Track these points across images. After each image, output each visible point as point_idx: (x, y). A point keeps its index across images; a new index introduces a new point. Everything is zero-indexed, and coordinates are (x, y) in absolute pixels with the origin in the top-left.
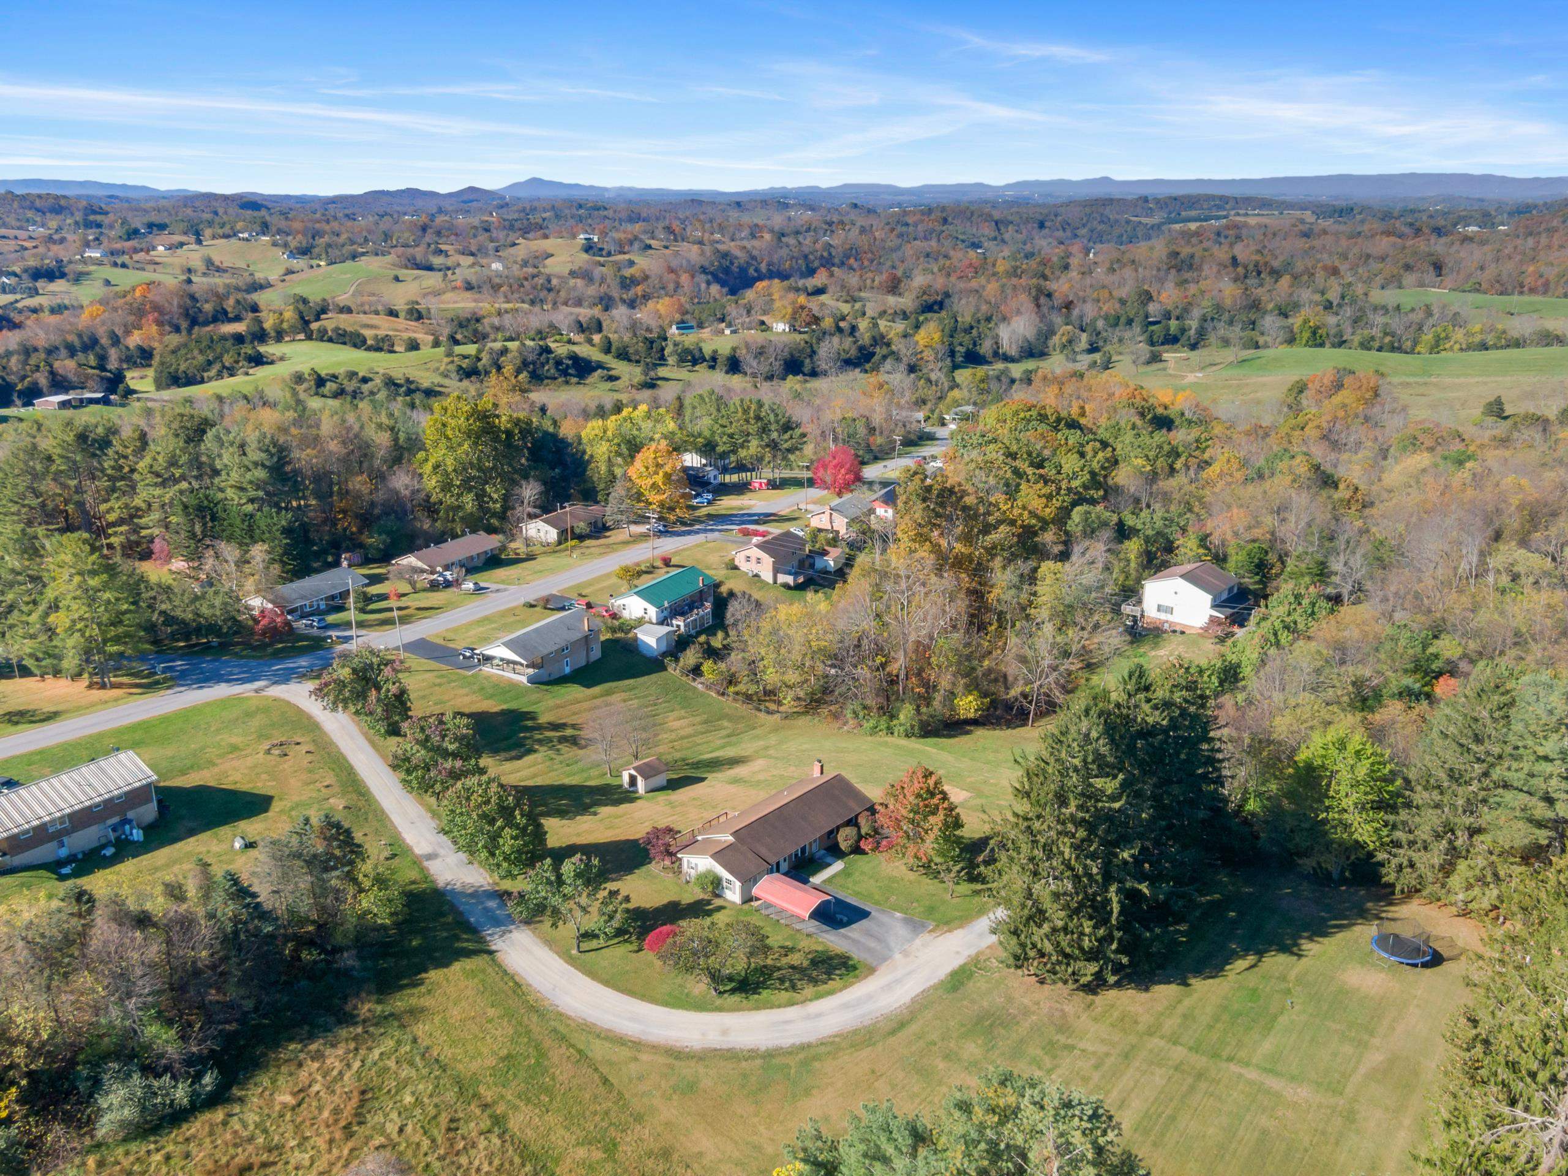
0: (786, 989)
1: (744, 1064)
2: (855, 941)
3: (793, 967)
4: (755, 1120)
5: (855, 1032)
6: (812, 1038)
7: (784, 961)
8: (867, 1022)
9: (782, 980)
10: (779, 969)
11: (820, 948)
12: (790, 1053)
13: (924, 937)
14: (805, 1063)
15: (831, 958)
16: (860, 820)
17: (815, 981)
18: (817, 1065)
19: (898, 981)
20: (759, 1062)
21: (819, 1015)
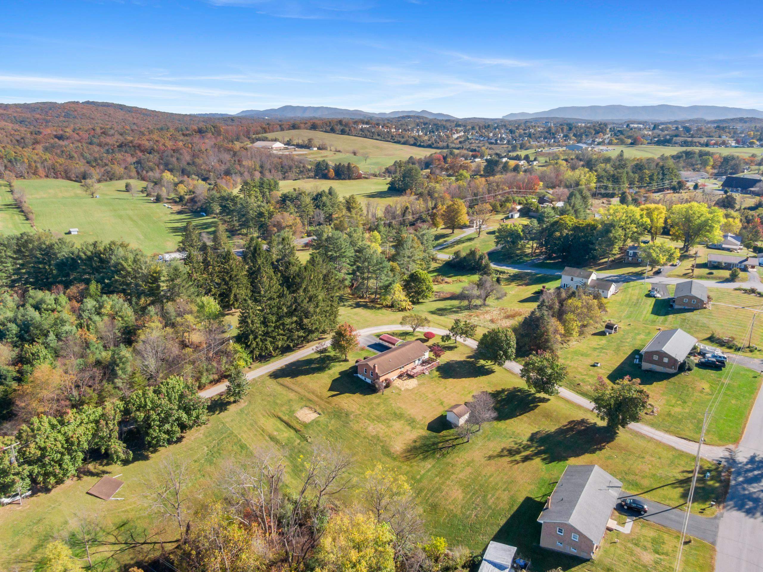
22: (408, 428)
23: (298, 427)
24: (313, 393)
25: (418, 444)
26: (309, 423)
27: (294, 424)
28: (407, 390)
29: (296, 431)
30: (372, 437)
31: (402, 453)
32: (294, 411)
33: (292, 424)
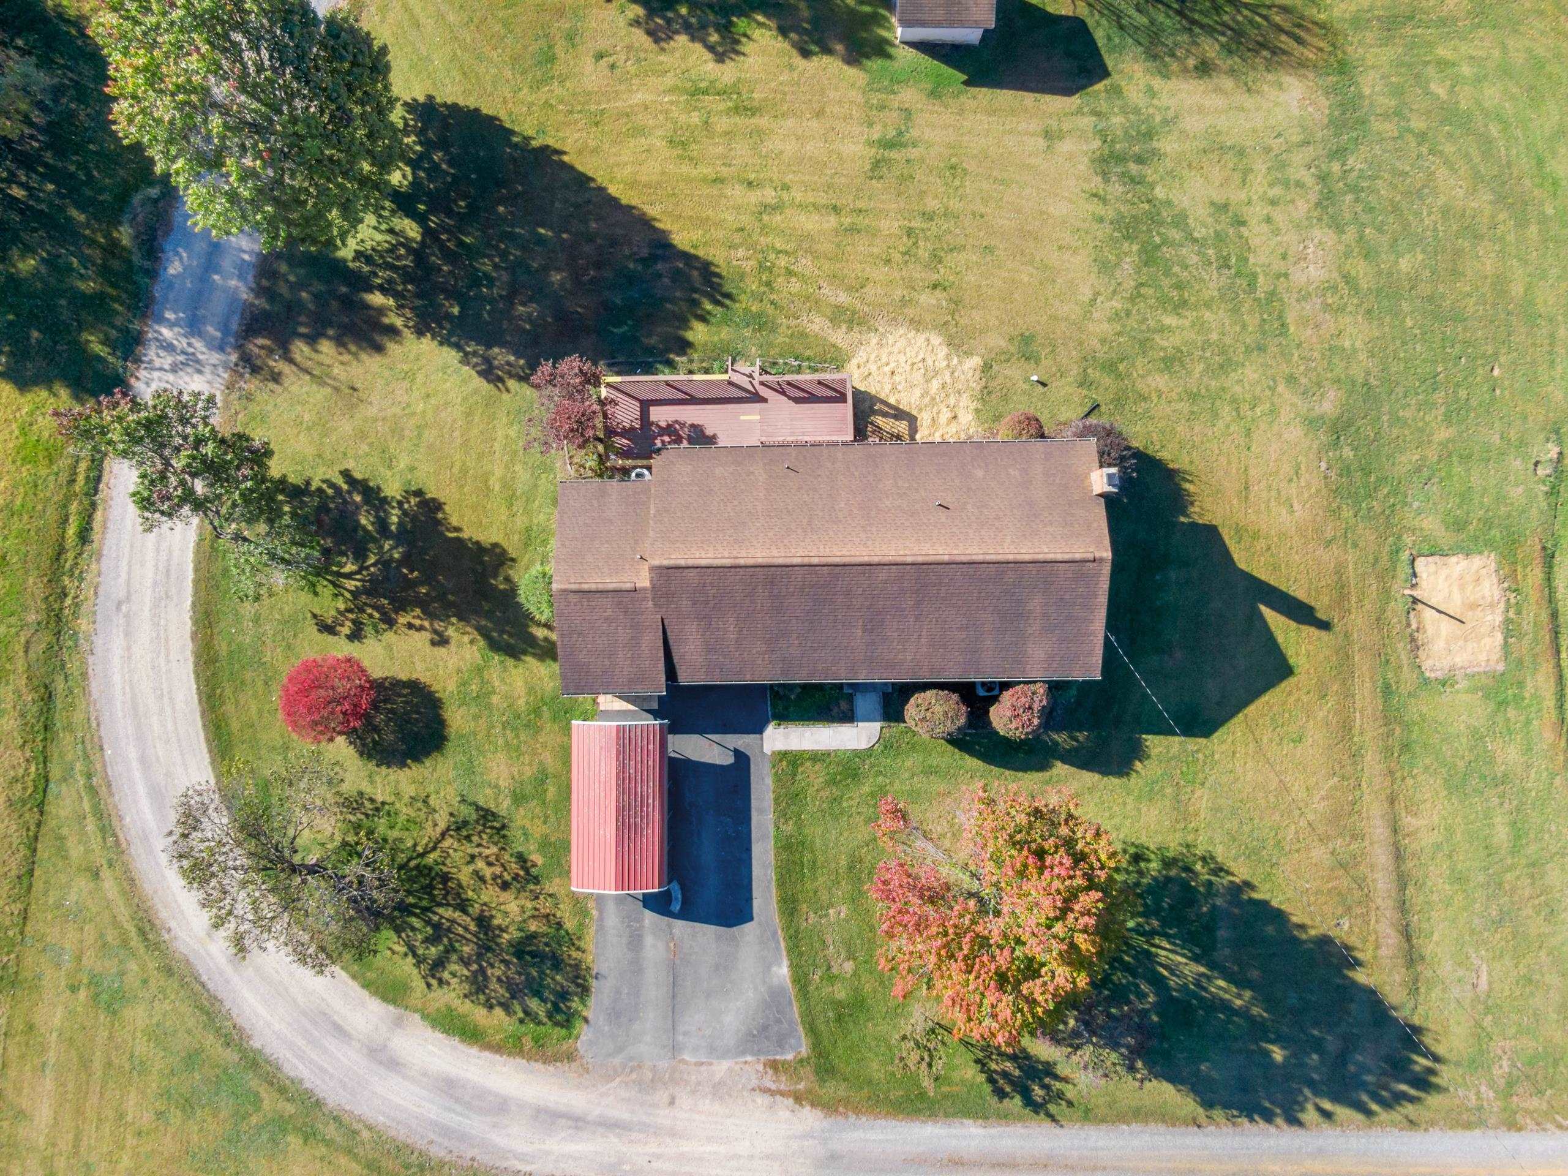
0: (419, 961)
1: (210, 1039)
2: (636, 967)
3: (483, 922)
4: (131, 1141)
5: (400, 1149)
6: (333, 1095)
7: (489, 894)
8: (437, 1152)
9: (438, 933)
10: (463, 906)
11: (569, 925)
12: (282, 1090)
13: (751, 1068)
14: (281, 1125)
15: (557, 963)
16: (1007, 697)
17: (478, 986)
18: (294, 1141)
19: (578, 1122)
20: (231, 1056)
21: (395, 1065)
22: (1168, 145)
23: (1534, 575)
24: (1346, 727)
25: (1210, 48)
26: (1490, 545)
27: (1534, 614)
28: (957, 344)
29: (1549, 559)
30: (1340, 229)
31: (1302, 64)
32: (1486, 697)
33: (1544, 616)
